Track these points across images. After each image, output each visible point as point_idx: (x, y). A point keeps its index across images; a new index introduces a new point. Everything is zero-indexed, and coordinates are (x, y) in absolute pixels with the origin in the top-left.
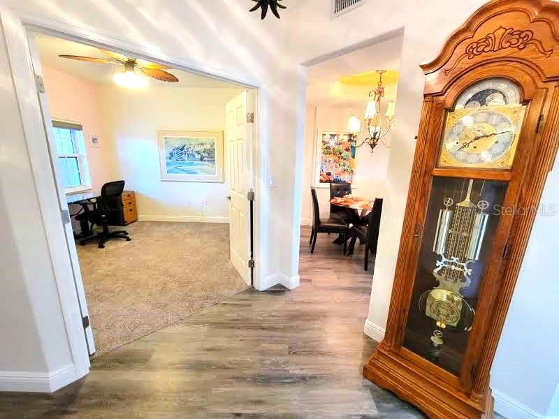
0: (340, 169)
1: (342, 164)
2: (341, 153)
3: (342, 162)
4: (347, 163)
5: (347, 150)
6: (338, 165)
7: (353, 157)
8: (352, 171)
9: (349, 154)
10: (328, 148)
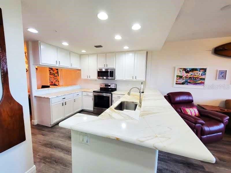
0: (55, 80)
2: (54, 74)
3: (55, 78)
4: (57, 78)
5: (56, 73)
7: (58, 76)
8: (59, 81)
10: (51, 73)
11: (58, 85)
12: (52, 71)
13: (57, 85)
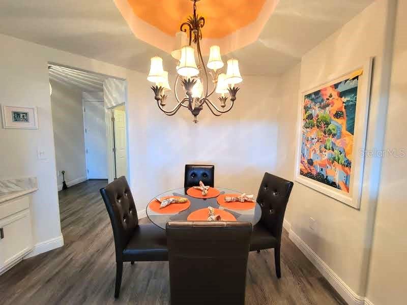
0: (327, 155)
1: (329, 145)
2: (327, 124)
3: (330, 140)
4: (338, 143)
5: (338, 115)
6: (323, 148)
7: (351, 130)
8: (348, 164)
9: (342, 123)
10: (310, 117)
11: (342, 186)
12: (316, 111)
13: (337, 183)
